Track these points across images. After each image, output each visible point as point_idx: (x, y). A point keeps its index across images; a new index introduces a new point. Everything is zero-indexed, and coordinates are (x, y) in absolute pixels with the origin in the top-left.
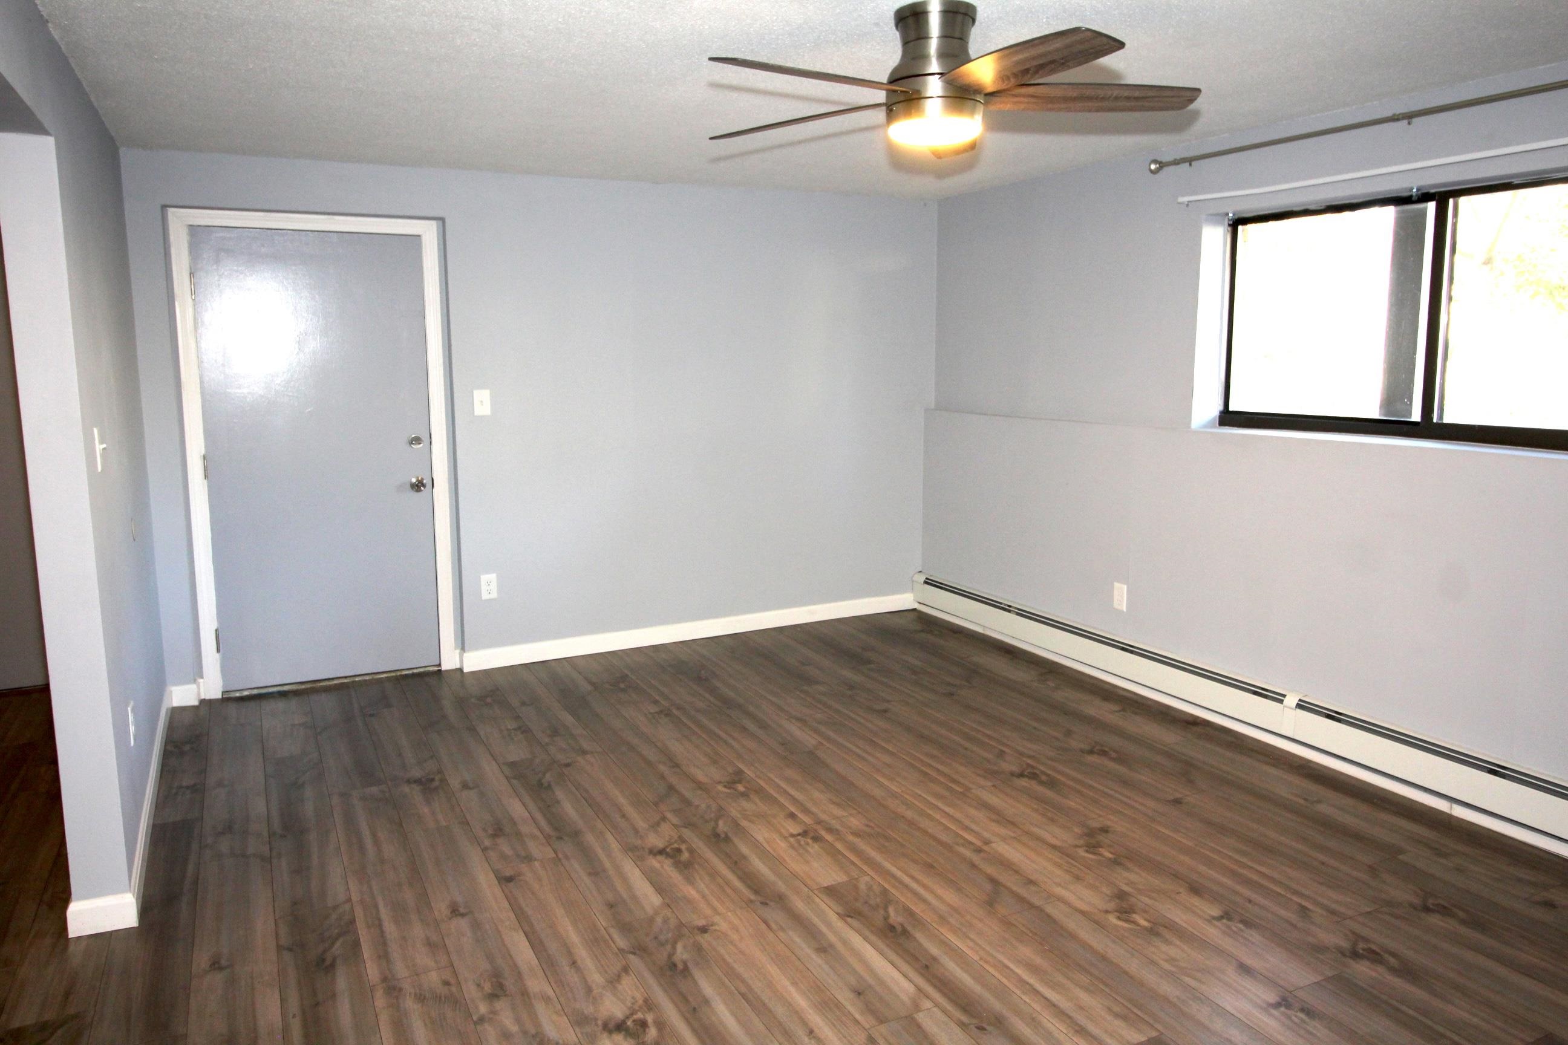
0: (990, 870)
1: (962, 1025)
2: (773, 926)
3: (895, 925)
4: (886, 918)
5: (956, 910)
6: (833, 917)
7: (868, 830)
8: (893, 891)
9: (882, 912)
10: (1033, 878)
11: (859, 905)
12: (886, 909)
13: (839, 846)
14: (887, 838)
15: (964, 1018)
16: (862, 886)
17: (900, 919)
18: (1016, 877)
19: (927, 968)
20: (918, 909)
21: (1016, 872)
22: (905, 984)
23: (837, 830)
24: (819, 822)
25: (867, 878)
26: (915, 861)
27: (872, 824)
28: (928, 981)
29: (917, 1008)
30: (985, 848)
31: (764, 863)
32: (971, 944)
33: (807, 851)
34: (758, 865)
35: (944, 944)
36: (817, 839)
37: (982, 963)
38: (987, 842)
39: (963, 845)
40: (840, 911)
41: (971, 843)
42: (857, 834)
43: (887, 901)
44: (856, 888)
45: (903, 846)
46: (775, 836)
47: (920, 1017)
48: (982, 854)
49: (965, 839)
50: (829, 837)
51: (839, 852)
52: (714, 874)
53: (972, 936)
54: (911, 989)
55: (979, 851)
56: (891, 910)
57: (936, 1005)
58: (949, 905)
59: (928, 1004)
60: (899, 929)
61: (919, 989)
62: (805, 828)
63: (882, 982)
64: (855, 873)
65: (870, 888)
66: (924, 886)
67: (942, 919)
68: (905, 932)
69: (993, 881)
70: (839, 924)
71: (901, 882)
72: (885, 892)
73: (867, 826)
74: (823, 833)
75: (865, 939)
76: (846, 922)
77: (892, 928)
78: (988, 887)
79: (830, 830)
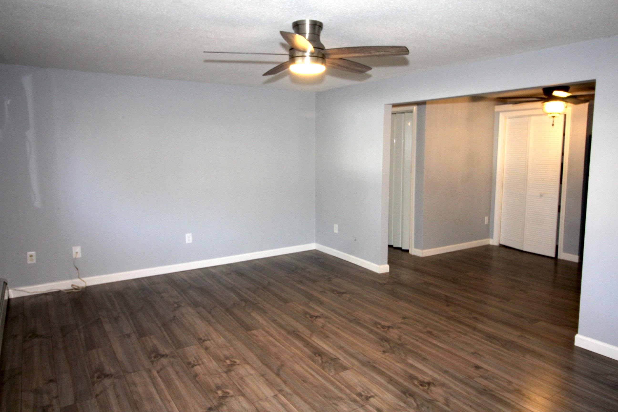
0: (278, 380)
1: (299, 332)
2: (361, 354)
3: (318, 356)
4: (322, 358)
5: (296, 362)
6: (341, 358)
7: (336, 402)
8: (320, 369)
9: (324, 361)
10: (262, 377)
11: (333, 363)
12: (322, 362)
13: (348, 391)
14: (325, 397)
15: (298, 333)
16: (333, 370)
17: (317, 358)
18: (268, 377)
19: (308, 344)
20: (310, 362)
21: (267, 380)
22: (315, 340)
23: (352, 401)
24: (362, 406)
25: (331, 374)
26: (312, 384)
27: (334, 405)
28: (307, 341)
29: (311, 335)
30: (277, 392)
31: (379, 380)
32: (293, 351)
33: (362, 388)
34: (380, 379)
35: (302, 351)
36: (360, 395)
37: (290, 346)
38: (276, 396)
39: (287, 394)
40: (339, 360)
41: (284, 395)
42: (341, 399)
43: (322, 366)
44: (335, 370)
45: (317, 392)
46: (381, 396)
47: (310, 333)
48: (279, 388)
49: (286, 398)
50: (355, 396)
51: (348, 388)
52: (396, 373)
53: (291, 354)
54: (313, 339)
55: (280, 391)
56: (320, 361)
57: (305, 335)
58: (298, 364)
59: (308, 335)
60: (317, 355)
61: (310, 338)
62: (368, 401)
63: (321, 340)
64: (337, 376)
65: (329, 370)
66: (307, 371)
67: (301, 359)
68: (315, 354)
69: (278, 375)
70: (338, 356)
71: (317, 373)
72: (323, 369)
73: (336, 404)
74: (358, 399)
75: (328, 351)
76: (336, 357)
77: (319, 355)
78: (281, 373)
79: (355, 401)
